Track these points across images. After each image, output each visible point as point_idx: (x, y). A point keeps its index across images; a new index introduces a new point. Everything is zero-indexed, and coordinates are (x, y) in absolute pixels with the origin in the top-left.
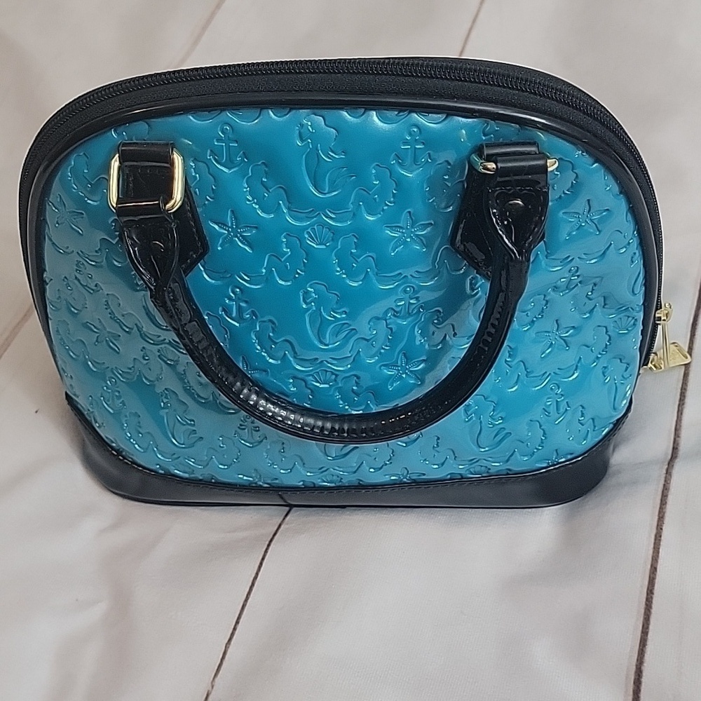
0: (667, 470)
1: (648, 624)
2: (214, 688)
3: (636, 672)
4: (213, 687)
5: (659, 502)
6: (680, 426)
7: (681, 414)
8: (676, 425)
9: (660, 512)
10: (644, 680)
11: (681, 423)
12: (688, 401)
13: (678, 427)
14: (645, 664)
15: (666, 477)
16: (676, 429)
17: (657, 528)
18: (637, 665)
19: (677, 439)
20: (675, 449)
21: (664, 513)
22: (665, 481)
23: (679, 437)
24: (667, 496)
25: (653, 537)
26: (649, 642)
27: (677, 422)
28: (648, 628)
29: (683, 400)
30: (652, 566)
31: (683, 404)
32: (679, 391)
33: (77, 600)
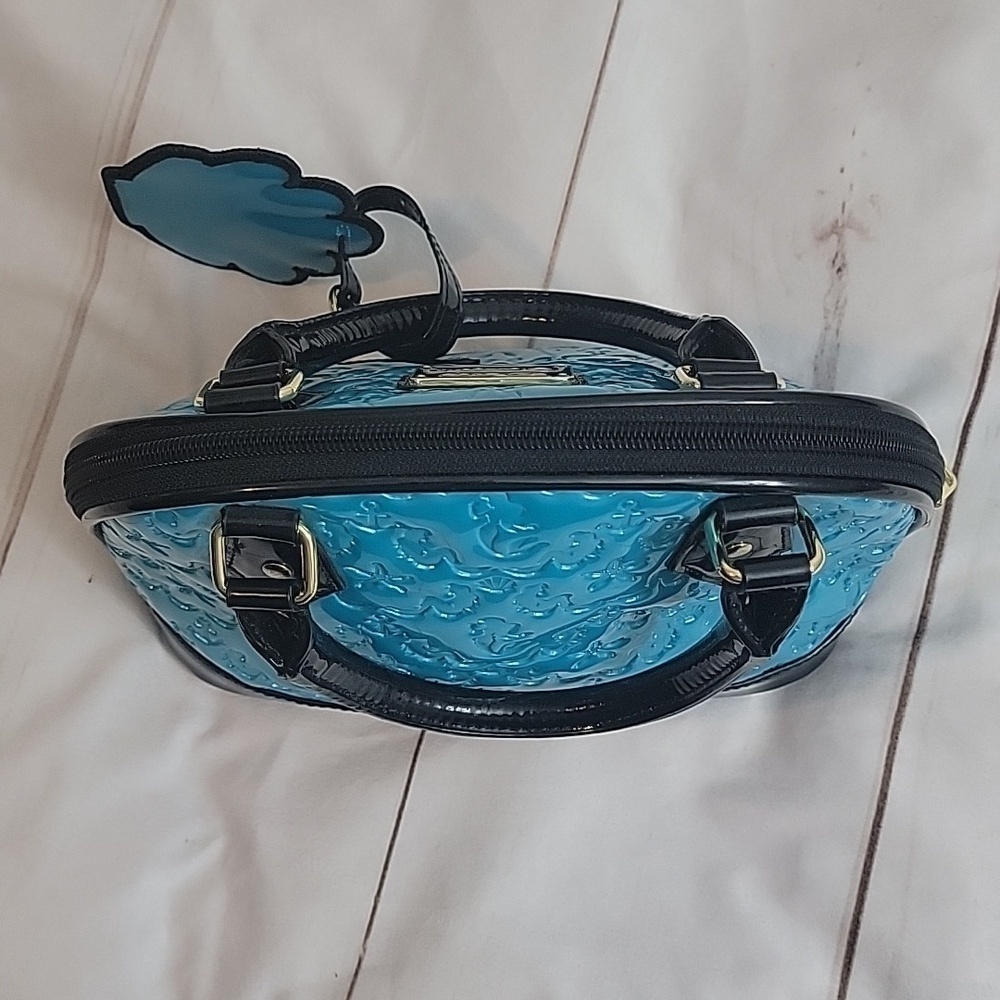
0: (911, 655)
1: (871, 863)
2: (367, 951)
3: (853, 922)
4: (365, 950)
5: (897, 702)
6: (933, 588)
7: (936, 570)
8: (928, 587)
9: (897, 716)
10: (861, 932)
11: (934, 583)
12: (947, 551)
13: (930, 588)
14: (864, 914)
15: (908, 666)
16: (927, 592)
17: (892, 738)
18: (854, 915)
19: (927, 605)
20: (923, 618)
21: (902, 717)
22: (908, 671)
23: (929, 602)
24: (907, 694)
25: (886, 749)
26: (871, 886)
27: (929, 581)
28: (870, 867)
29: (941, 550)
30: (882, 791)
31: (940, 556)
32: (937, 535)
33: (186, 841)
